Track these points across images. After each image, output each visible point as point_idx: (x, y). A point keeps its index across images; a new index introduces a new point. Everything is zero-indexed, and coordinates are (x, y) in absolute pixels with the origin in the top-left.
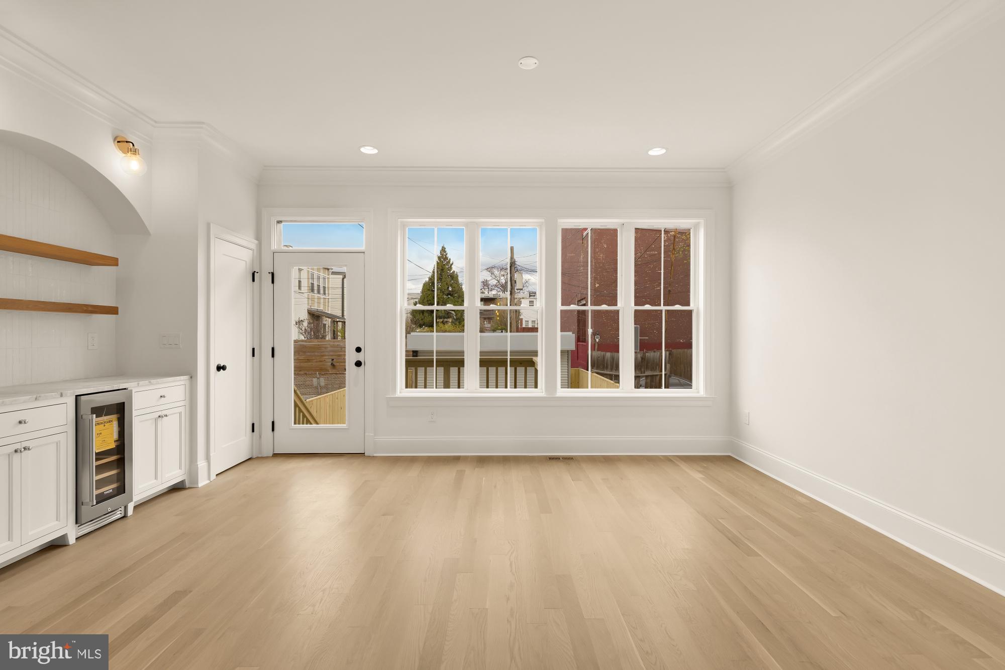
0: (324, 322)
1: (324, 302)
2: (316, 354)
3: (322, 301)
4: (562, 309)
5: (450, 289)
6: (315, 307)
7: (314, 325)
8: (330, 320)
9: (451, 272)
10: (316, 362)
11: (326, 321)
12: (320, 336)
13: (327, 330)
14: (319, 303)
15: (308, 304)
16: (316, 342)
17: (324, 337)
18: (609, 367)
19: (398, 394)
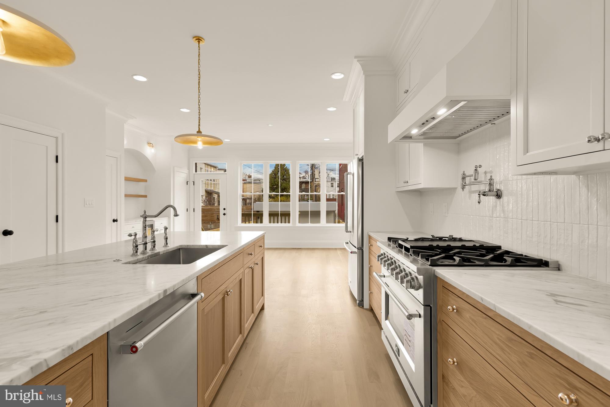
0: (214, 196)
1: (214, 186)
2: (210, 213)
3: (213, 185)
5: (285, 177)
6: (209, 188)
7: (208, 198)
8: (217, 195)
9: (285, 167)
10: (210, 217)
11: (215, 196)
12: (212, 204)
13: (215, 201)
14: (211, 186)
15: (205, 187)
16: (209, 207)
17: (214, 204)
19: (239, 225)
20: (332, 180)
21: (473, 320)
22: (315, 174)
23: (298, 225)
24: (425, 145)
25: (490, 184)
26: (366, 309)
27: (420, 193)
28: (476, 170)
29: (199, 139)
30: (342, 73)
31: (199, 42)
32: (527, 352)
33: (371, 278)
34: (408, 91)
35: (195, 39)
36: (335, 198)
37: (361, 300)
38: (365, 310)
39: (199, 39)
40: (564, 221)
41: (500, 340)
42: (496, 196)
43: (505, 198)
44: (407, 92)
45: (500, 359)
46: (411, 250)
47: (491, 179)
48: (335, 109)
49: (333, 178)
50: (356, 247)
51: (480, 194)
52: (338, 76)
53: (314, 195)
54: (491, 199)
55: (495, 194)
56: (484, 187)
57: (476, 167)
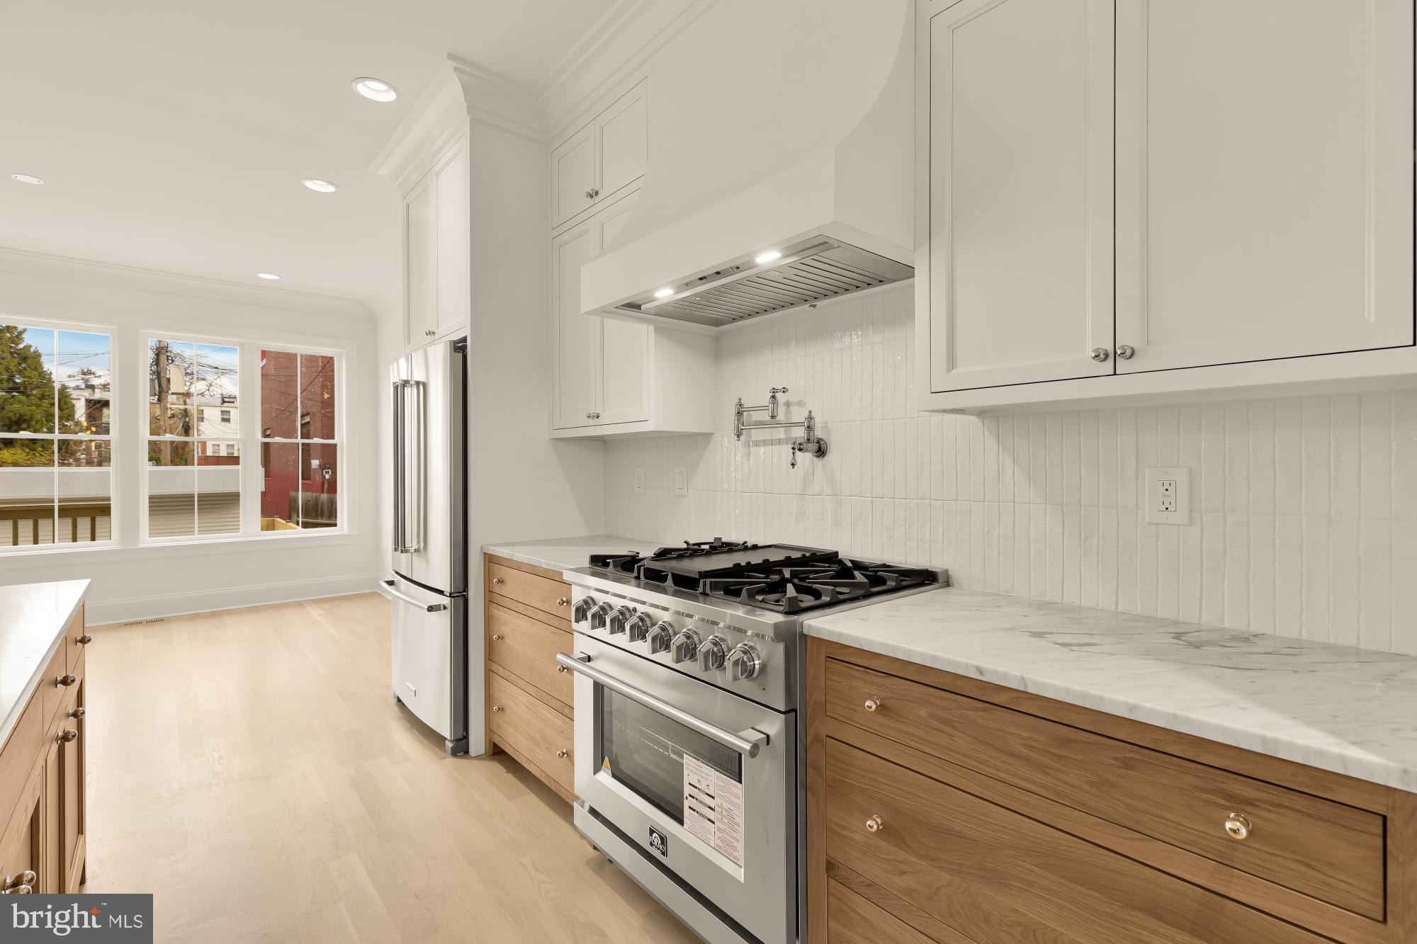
4: (150, 439)
18: (326, 514)
20: (224, 402)
21: (939, 719)
22: (169, 380)
23: (147, 541)
24: (658, 330)
25: (808, 427)
26: (478, 757)
27: (604, 443)
28: (773, 397)
30: (391, 87)
32: (1116, 759)
33: (495, 667)
34: (597, 193)
36: (236, 455)
37: (460, 734)
38: (475, 762)
40: (957, 498)
41: (1031, 748)
42: (817, 452)
43: (831, 456)
44: (593, 195)
45: (1033, 788)
46: (705, 583)
47: (810, 418)
48: (331, 189)
49: (230, 397)
50: (441, 592)
51: (796, 447)
52: (375, 91)
53: (165, 442)
54: (805, 458)
55: (815, 447)
56: (799, 433)
57: (774, 391)
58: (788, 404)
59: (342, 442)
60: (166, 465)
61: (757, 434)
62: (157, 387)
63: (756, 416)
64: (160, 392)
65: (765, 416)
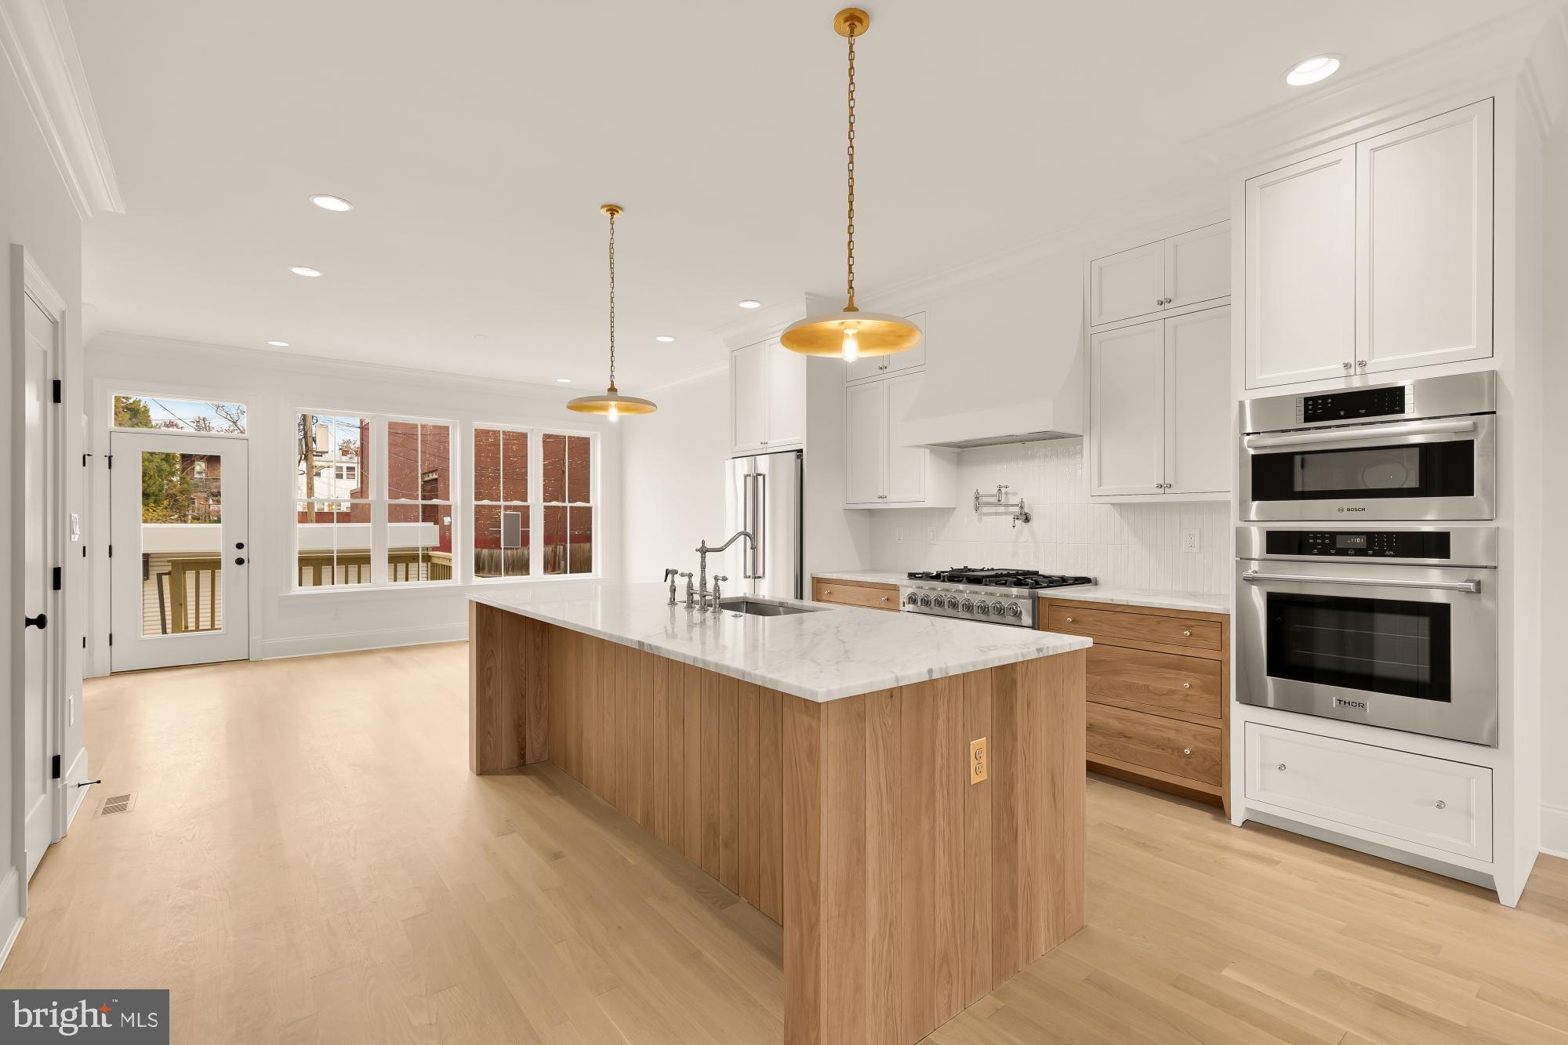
19: (293, 592)
25: (1020, 506)
27: (871, 513)
28: (999, 490)
29: (613, 403)
31: (612, 214)
35: (605, 209)
39: (613, 210)
42: (1024, 520)
43: (1034, 523)
47: (1020, 502)
51: (1014, 517)
54: (1018, 523)
55: (1024, 517)
56: (1017, 509)
57: (1000, 487)
58: (1006, 493)
59: (596, 505)
60: (312, 522)
61: (985, 509)
62: (304, 447)
63: (985, 499)
64: (307, 451)
65: (994, 500)
